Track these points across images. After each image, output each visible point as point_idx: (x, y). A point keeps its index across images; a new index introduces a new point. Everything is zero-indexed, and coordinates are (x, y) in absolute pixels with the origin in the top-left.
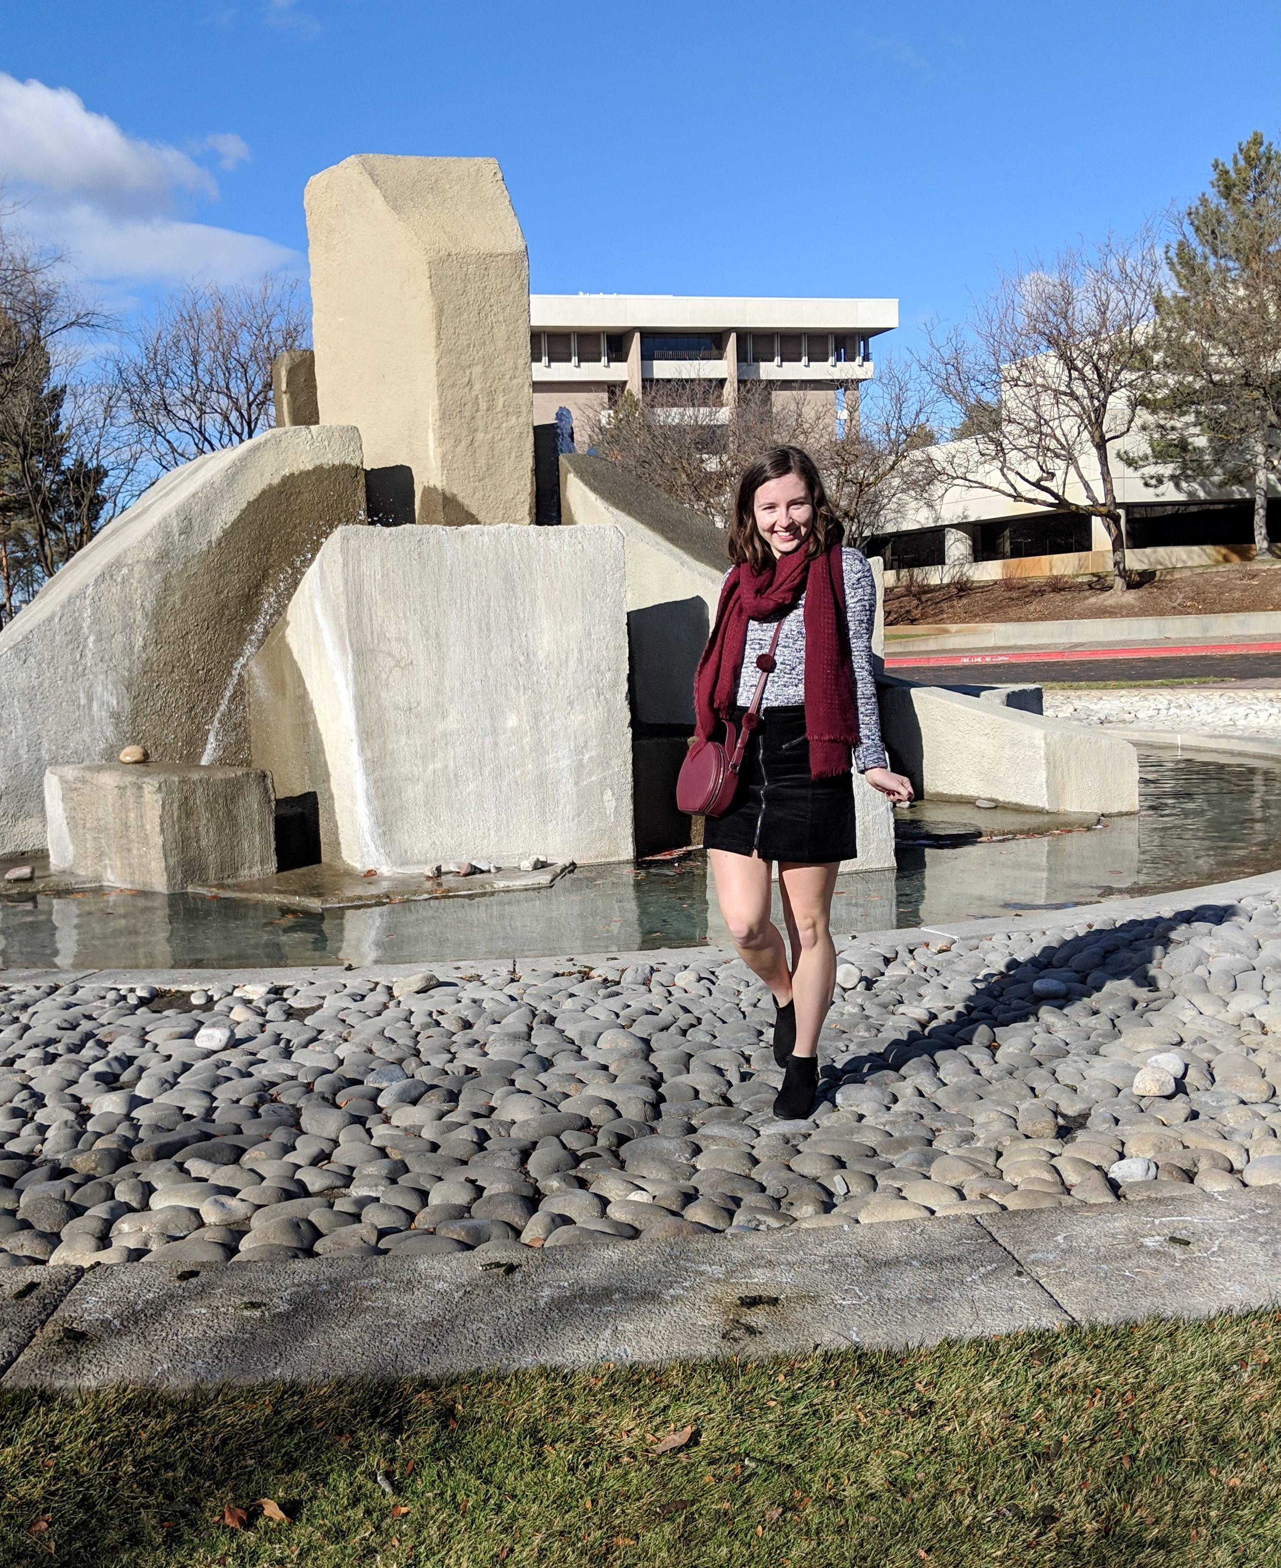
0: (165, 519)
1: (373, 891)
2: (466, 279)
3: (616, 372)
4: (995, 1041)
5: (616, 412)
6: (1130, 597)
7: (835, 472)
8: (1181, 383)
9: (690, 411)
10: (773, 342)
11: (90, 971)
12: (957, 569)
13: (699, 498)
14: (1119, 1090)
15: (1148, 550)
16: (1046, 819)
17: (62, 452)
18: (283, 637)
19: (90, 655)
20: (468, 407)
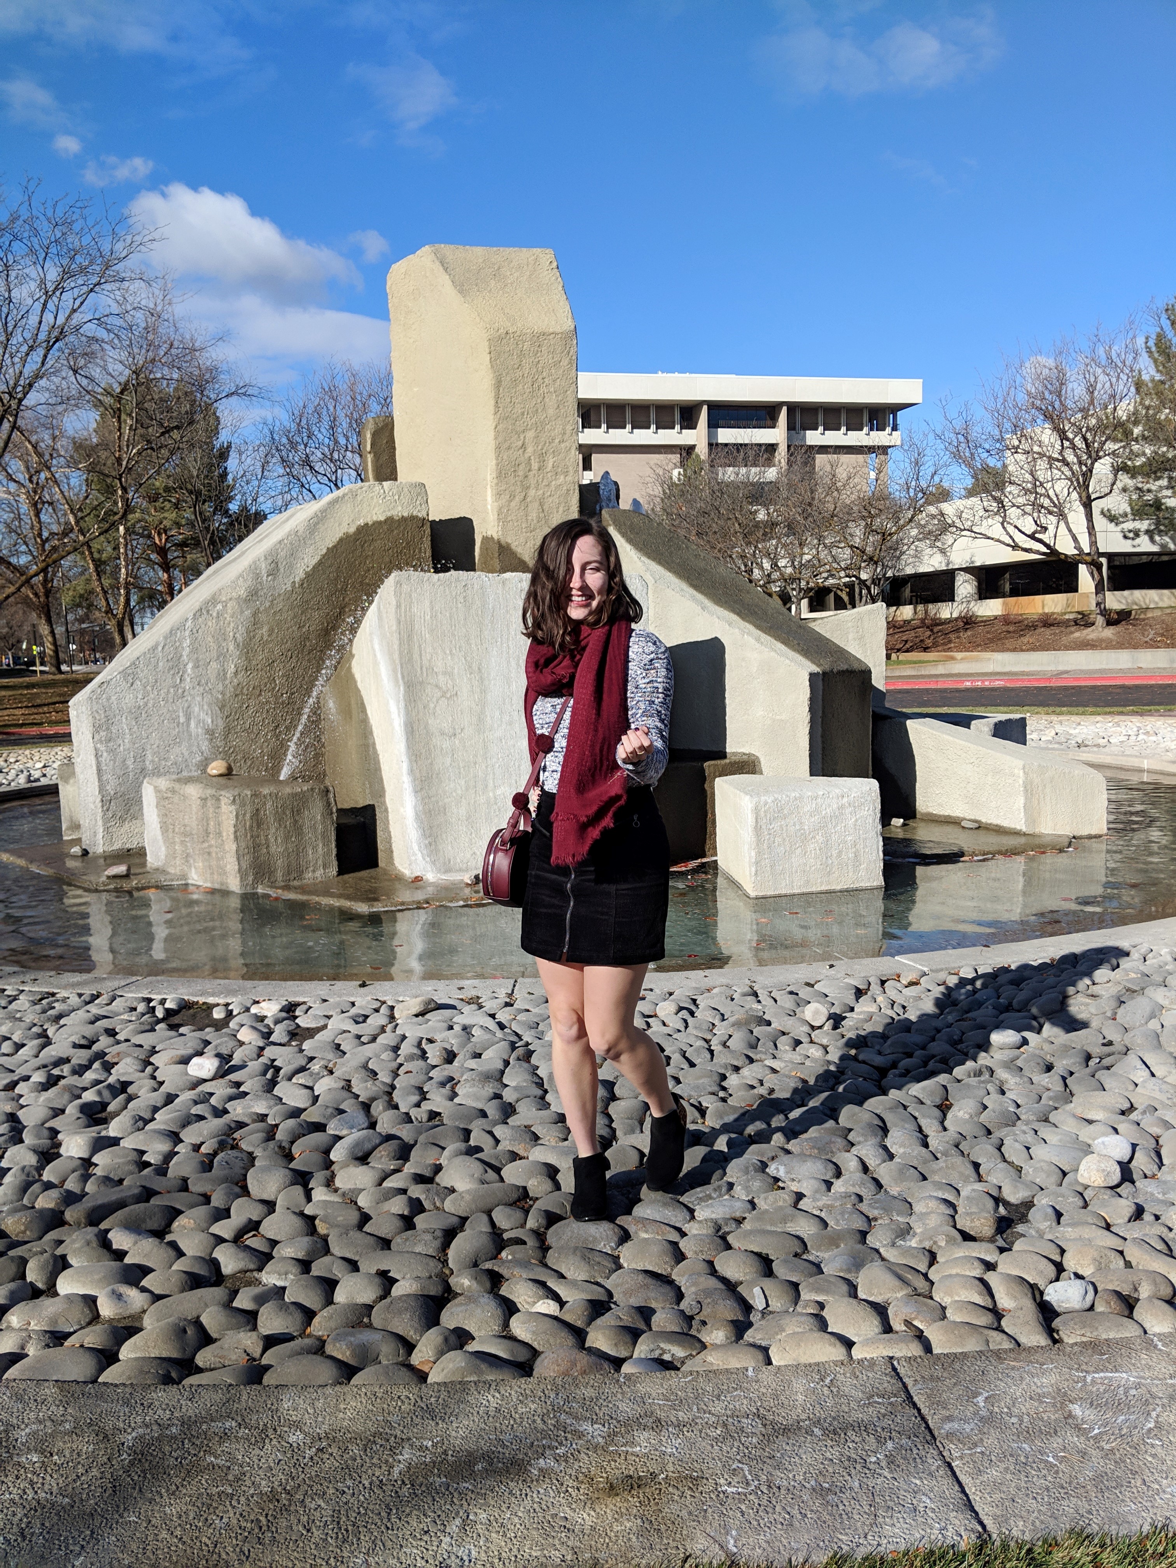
0: (254, 562)
1: (420, 896)
2: (522, 355)
3: (687, 437)
4: (947, 1099)
5: (685, 470)
6: (1109, 633)
7: (863, 523)
8: (1156, 453)
9: (743, 470)
10: (817, 414)
11: (134, 979)
12: (964, 605)
13: (749, 544)
14: (1064, 1174)
15: (1126, 593)
16: (1022, 840)
17: (230, 499)
18: (350, 668)
19: (188, 680)
20: (521, 467)
